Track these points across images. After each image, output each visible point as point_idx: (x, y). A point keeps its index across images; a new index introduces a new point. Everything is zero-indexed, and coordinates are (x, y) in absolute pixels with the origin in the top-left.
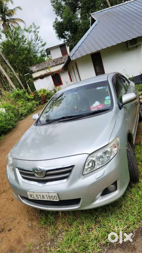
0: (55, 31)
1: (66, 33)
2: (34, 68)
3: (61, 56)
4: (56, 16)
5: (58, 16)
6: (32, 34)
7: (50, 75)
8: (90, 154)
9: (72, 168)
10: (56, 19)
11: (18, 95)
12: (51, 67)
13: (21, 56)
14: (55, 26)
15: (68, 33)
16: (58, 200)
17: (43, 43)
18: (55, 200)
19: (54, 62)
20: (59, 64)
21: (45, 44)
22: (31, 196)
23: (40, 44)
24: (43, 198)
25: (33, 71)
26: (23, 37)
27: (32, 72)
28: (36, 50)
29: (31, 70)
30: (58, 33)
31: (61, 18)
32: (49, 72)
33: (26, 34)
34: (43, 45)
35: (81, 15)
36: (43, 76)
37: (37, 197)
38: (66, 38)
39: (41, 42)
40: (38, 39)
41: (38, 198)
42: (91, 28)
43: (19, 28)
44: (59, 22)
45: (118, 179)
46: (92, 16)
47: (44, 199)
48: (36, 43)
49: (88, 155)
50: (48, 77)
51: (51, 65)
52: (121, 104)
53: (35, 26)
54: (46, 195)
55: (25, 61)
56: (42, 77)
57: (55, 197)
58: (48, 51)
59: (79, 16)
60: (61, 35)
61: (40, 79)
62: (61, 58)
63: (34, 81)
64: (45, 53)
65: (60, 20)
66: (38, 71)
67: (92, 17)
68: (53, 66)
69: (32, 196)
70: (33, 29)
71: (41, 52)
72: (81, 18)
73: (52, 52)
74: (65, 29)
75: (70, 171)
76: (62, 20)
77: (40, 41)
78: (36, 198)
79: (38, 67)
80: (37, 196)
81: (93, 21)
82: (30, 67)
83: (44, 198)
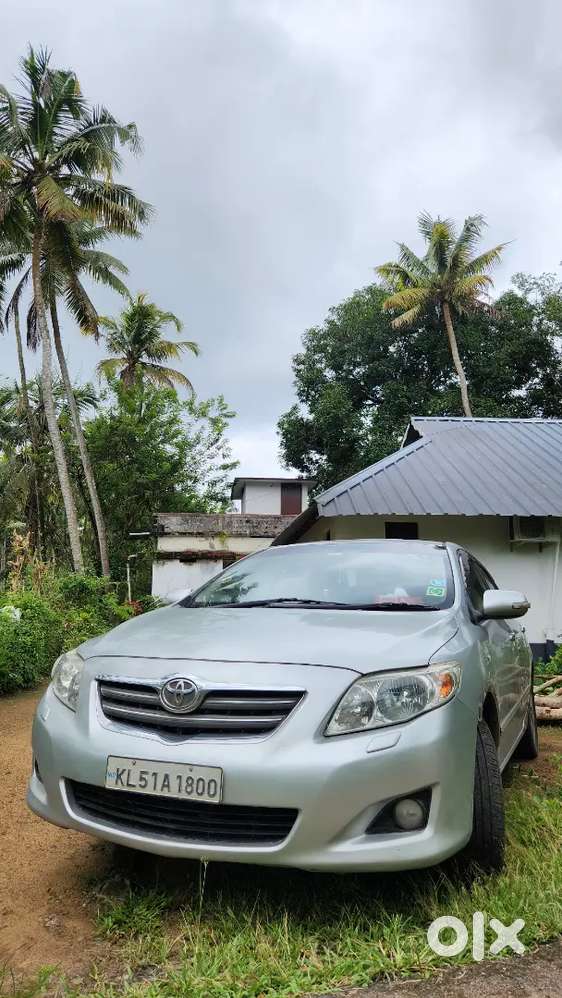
0: (280, 439)
1: (315, 456)
2: (172, 522)
3: (277, 512)
4: (296, 400)
5: (302, 401)
6: (205, 422)
7: (220, 558)
8: (363, 675)
9: (296, 703)
10: (295, 408)
11: (82, 591)
12: (231, 535)
13: (142, 472)
14: (286, 426)
15: (318, 456)
16: (216, 800)
17: (228, 461)
18: (205, 799)
19: (247, 522)
20: (263, 534)
21: (234, 465)
22: (119, 776)
23: (219, 461)
24: (164, 786)
25: (166, 530)
26: (172, 421)
27: (163, 533)
28: (199, 471)
29: (162, 522)
30: (287, 447)
31: (311, 412)
32: (220, 549)
33: (185, 416)
34: (225, 467)
35: (376, 421)
36: (194, 553)
37: (143, 783)
38: (309, 471)
39: (224, 456)
40: (219, 443)
41: (144, 787)
42: (403, 451)
43: (171, 396)
44: (302, 419)
45: (435, 784)
46: (413, 423)
47: (166, 794)
48: (208, 452)
49: (357, 675)
50: (212, 563)
51: (235, 530)
52: (477, 613)
53: (222, 405)
54: (179, 777)
55: (148, 493)
56: (188, 558)
57: (213, 785)
58: (239, 486)
59: (367, 421)
60: (294, 457)
61: (181, 561)
62: (275, 517)
63: (155, 562)
64: (225, 492)
65: (305, 413)
66: (183, 534)
67: (411, 426)
68: (240, 535)
69: (124, 777)
70: (213, 413)
71: (213, 483)
72: (372, 431)
73: (249, 493)
74: (312, 444)
75: (286, 711)
76: (311, 417)
77: (221, 452)
78: (134, 786)
79: (187, 521)
80: (144, 776)
81: (414, 436)
82: (160, 514)
83: (168, 786)
